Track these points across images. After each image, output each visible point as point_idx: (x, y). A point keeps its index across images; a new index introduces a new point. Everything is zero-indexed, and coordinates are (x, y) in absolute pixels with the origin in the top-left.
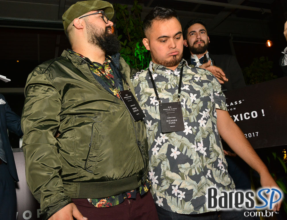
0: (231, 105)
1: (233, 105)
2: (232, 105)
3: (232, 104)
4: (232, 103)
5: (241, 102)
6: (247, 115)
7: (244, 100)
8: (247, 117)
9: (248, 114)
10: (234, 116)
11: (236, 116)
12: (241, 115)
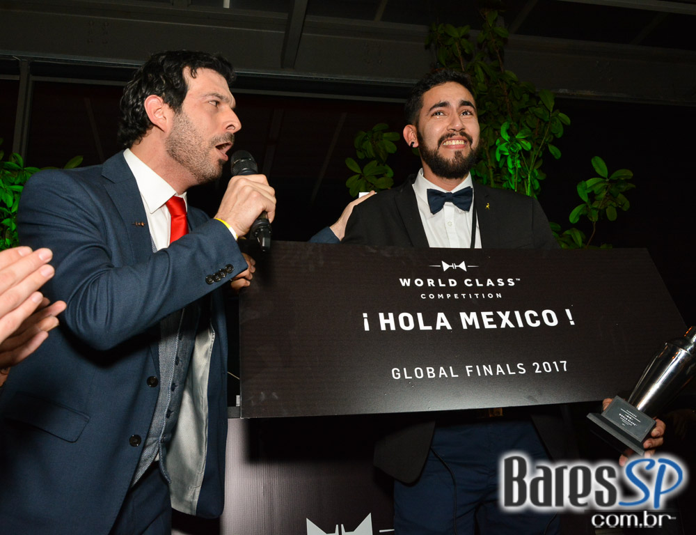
0: (488, 285)
1: (493, 285)
2: (490, 285)
3: (490, 282)
4: (489, 280)
5: (513, 284)
6: (531, 315)
7: (519, 280)
8: (533, 321)
9: (535, 314)
10: (500, 313)
11: (504, 314)
12: (517, 313)
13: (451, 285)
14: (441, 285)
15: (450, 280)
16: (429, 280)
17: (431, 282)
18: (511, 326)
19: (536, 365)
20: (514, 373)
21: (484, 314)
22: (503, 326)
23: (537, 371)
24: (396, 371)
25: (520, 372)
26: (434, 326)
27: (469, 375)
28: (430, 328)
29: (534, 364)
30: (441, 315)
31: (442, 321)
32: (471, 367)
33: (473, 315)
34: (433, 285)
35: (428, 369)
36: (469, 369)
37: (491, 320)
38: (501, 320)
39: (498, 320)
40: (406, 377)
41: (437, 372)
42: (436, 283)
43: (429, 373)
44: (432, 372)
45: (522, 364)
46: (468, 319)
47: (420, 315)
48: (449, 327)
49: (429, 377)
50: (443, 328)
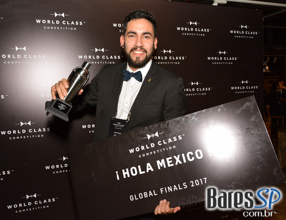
6: (190, 155)
9: (192, 154)
10: (175, 157)
11: (177, 157)
12: (183, 155)
13: (152, 147)
14: (147, 148)
15: (151, 144)
16: (142, 147)
17: (143, 148)
18: (180, 163)
19: (192, 182)
20: (182, 189)
21: (168, 159)
22: (177, 164)
23: (192, 186)
24: (132, 197)
25: (184, 188)
26: (146, 171)
27: (162, 193)
28: (144, 172)
29: (191, 182)
30: (148, 164)
31: (149, 168)
32: (163, 188)
33: (163, 161)
34: (144, 149)
35: (144, 193)
36: (162, 190)
37: (171, 161)
38: (175, 160)
39: (174, 161)
40: (136, 199)
41: (148, 194)
42: (145, 147)
43: (145, 195)
44: (146, 195)
45: (185, 183)
46: (160, 164)
47: (139, 167)
48: (152, 170)
49: (145, 197)
50: (150, 171)
